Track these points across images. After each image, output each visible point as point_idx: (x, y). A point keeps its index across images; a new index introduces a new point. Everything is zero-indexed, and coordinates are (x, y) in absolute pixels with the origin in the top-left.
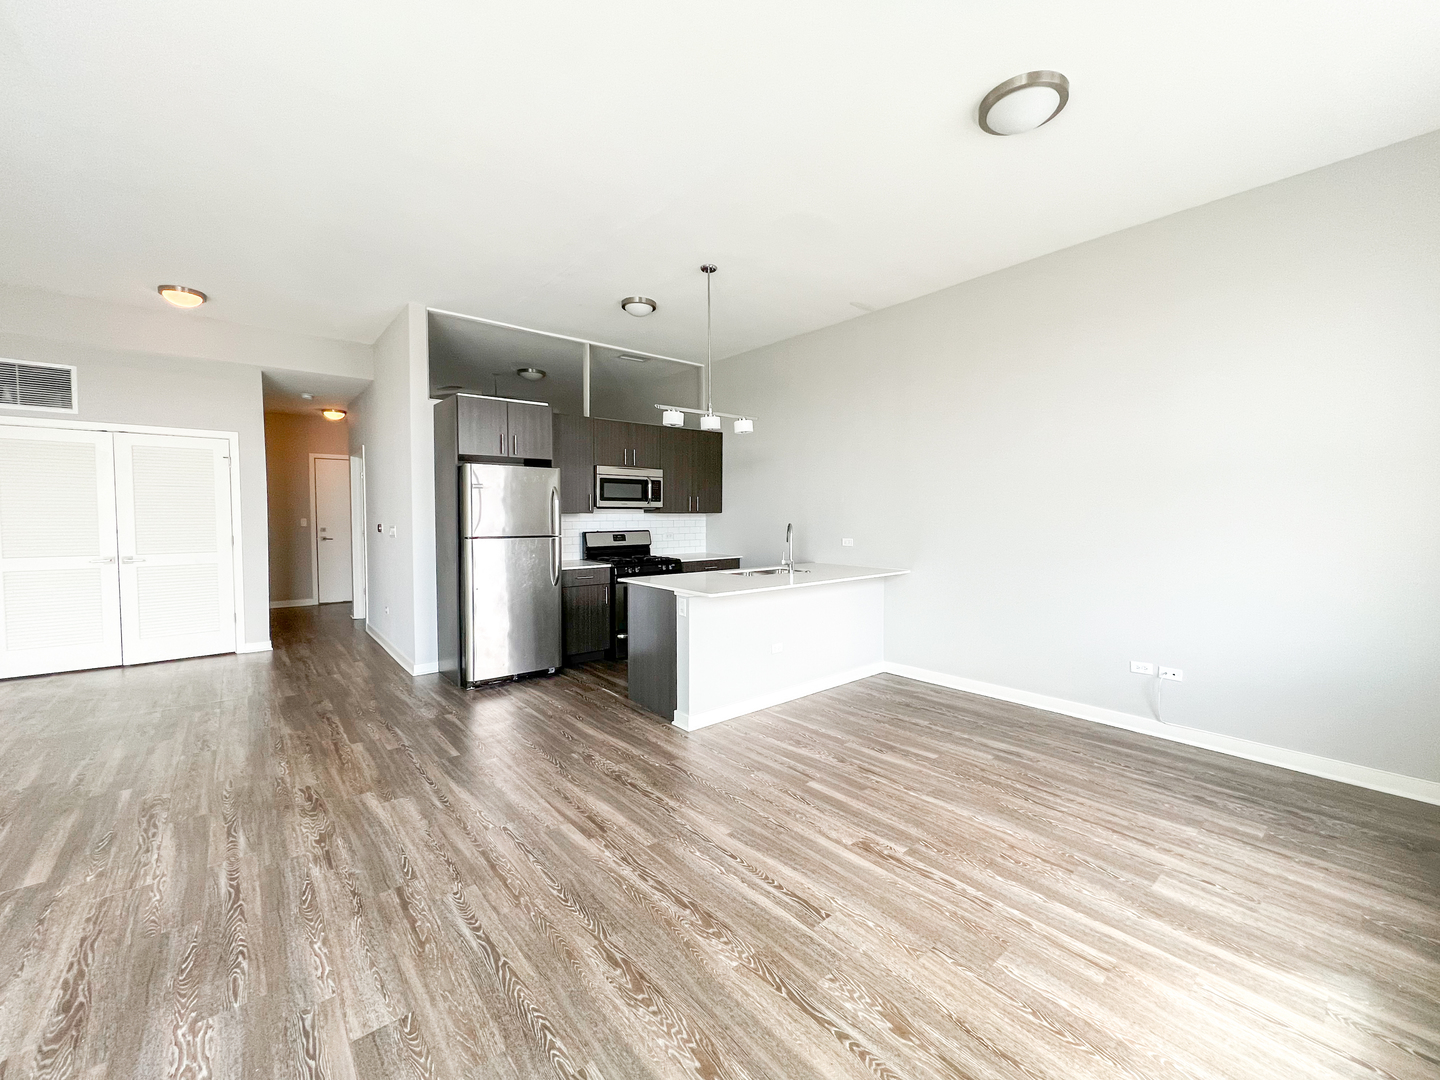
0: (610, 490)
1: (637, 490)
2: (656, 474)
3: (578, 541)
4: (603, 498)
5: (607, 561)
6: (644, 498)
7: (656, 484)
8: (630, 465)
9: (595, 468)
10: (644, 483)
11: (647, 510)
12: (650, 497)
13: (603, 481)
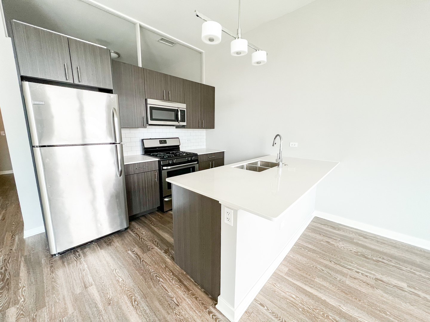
0: (156, 114)
1: (172, 115)
2: (182, 106)
3: (140, 144)
4: (152, 119)
5: (156, 156)
6: (177, 119)
7: (183, 112)
8: (168, 100)
9: (146, 100)
10: (176, 111)
11: (178, 127)
12: (180, 119)
13: (152, 108)
